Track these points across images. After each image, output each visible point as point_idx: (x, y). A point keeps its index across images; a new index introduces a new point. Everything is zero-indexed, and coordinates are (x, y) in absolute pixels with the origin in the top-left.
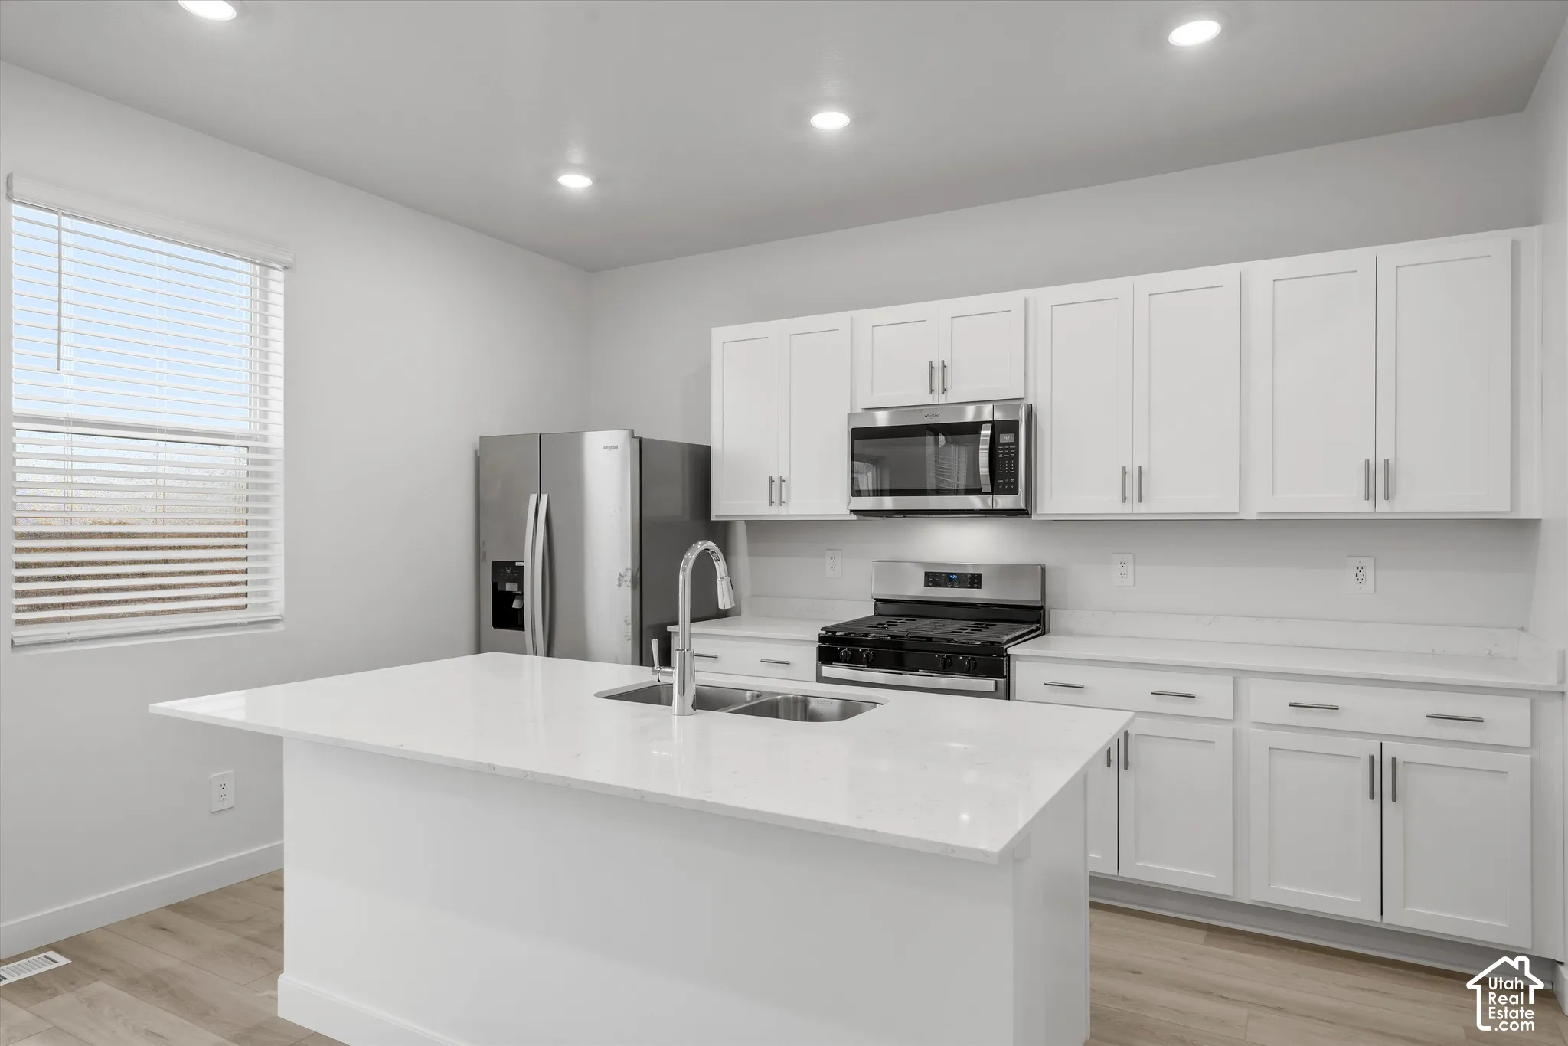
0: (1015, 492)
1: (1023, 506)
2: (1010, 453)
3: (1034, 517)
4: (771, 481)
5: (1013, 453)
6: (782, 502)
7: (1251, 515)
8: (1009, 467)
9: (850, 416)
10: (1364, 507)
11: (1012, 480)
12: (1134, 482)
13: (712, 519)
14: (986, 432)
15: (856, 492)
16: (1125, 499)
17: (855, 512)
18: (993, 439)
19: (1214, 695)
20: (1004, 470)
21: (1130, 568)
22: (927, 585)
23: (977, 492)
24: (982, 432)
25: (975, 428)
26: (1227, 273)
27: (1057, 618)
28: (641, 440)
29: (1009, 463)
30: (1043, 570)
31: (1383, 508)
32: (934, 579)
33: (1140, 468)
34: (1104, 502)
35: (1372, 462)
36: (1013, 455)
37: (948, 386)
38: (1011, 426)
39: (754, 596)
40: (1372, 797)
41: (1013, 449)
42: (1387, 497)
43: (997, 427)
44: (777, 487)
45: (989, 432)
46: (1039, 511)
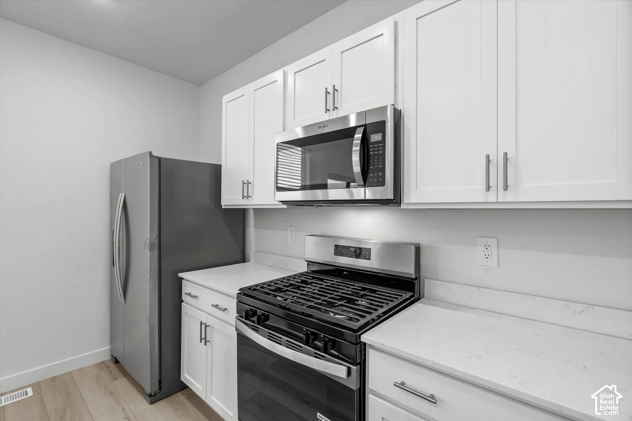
0: (382, 183)
1: (390, 197)
2: (378, 150)
3: (403, 206)
5: (381, 150)
6: (250, 196)
8: (378, 162)
11: (380, 174)
12: (499, 168)
13: (223, 207)
14: (358, 136)
16: (488, 188)
17: (283, 202)
18: (365, 140)
20: (374, 165)
21: (495, 250)
22: (336, 254)
24: (355, 136)
25: (349, 133)
27: (429, 286)
28: (160, 159)
29: (378, 159)
30: (418, 249)
32: (340, 250)
33: (506, 154)
36: (381, 152)
37: (338, 106)
38: (380, 126)
39: (257, 251)
41: (381, 146)
43: (368, 129)
45: (360, 135)
46: (405, 200)
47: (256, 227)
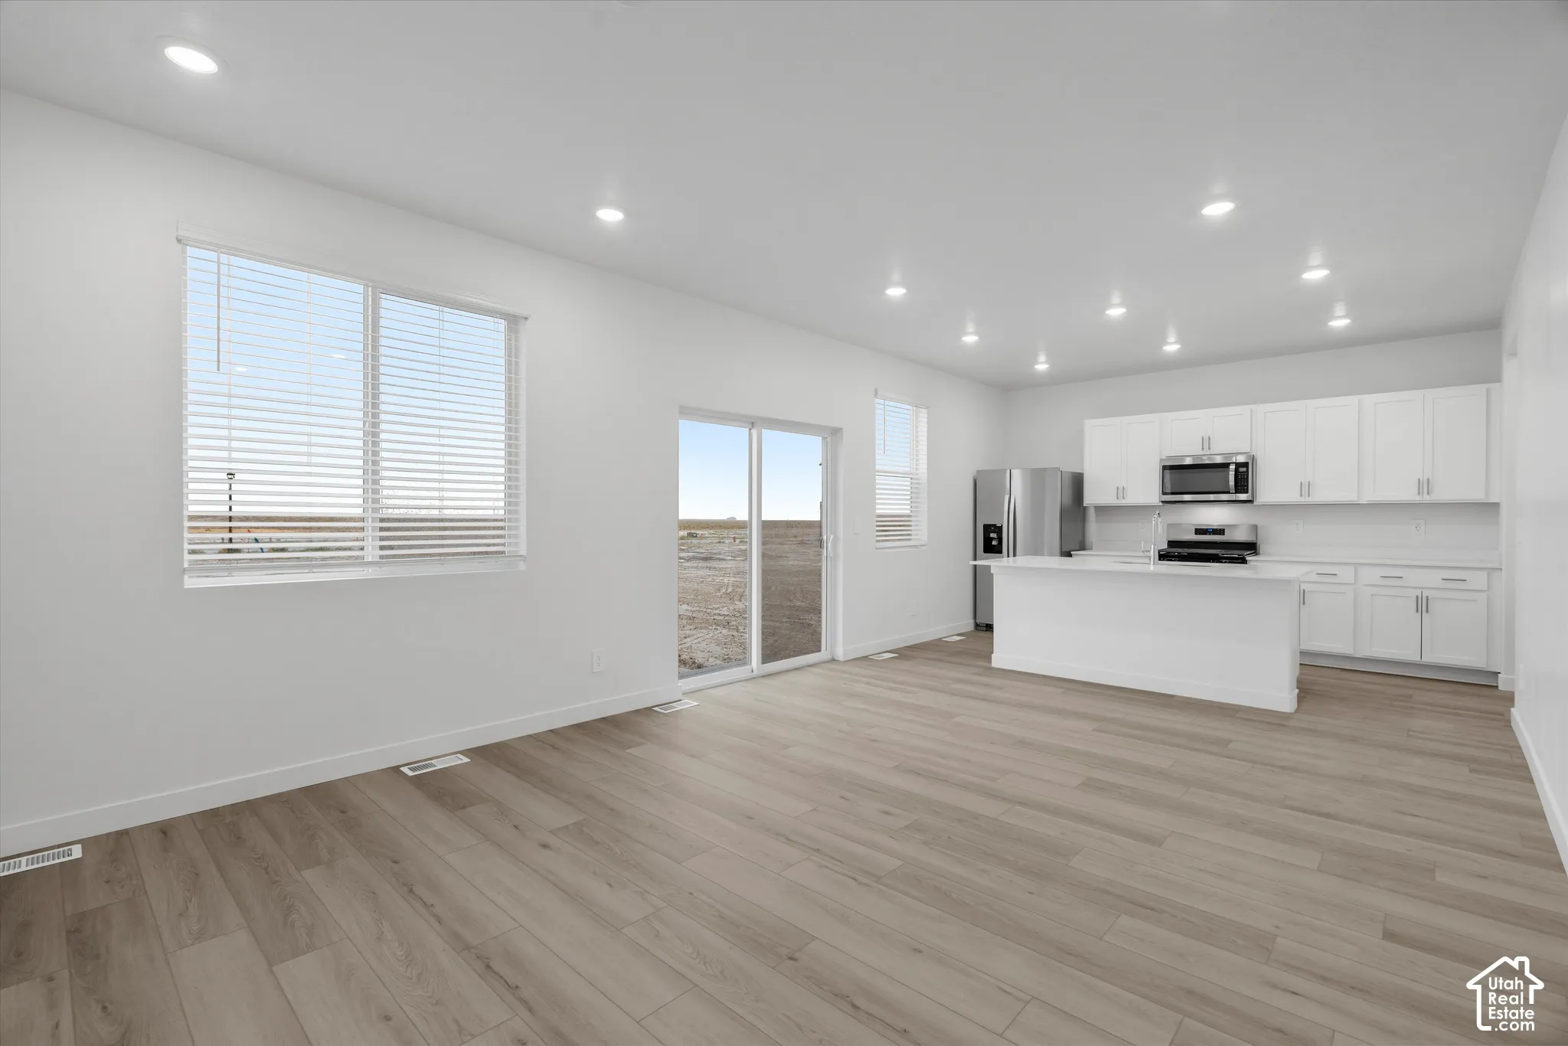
0: (1247, 492)
1: (1250, 499)
2: (1244, 476)
3: (1255, 503)
4: (1118, 488)
6: (1123, 498)
7: (1363, 501)
8: (1244, 482)
9: (1161, 460)
10: (1417, 498)
11: (1245, 488)
12: (1306, 487)
13: (1084, 505)
14: (1232, 467)
15: (1164, 493)
16: (1301, 495)
17: (1163, 502)
18: (1236, 470)
19: (1346, 574)
20: (1242, 483)
22: (1196, 534)
23: (1228, 492)
25: (1227, 465)
26: (1353, 400)
27: (1262, 548)
28: (1062, 472)
29: (1244, 480)
30: (1257, 527)
31: (1426, 498)
32: (1198, 531)
33: (1309, 482)
34: (1292, 496)
35: (1421, 479)
36: (1246, 477)
37: (1211, 447)
38: (1246, 465)
39: (1098, 541)
40: (1417, 611)
41: (1246, 474)
42: (1428, 493)
43: (1238, 465)
44: (1121, 492)
45: (1235, 467)
46: (1258, 501)
47: (1097, 522)
